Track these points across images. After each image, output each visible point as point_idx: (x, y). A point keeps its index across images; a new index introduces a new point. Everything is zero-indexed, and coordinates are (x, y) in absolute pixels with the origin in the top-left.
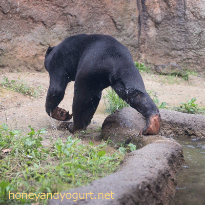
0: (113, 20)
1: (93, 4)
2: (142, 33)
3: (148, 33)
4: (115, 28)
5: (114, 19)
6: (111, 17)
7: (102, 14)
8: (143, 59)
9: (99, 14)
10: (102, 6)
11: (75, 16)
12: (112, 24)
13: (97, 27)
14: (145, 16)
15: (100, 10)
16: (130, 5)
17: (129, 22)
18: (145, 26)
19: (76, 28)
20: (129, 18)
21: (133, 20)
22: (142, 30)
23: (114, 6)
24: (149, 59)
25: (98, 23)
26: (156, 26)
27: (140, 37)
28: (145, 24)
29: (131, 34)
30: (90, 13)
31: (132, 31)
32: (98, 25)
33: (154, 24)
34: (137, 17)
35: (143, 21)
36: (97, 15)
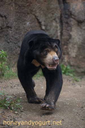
0: (38, 20)
1: (20, 3)
2: (64, 33)
3: (71, 33)
4: (40, 28)
5: (39, 18)
6: (36, 16)
7: (28, 14)
8: (66, 61)
9: (25, 14)
10: (28, 4)
11: (5, 16)
12: (37, 24)
13: (24, 28)
14: (66, 14)
15: (26, 9)
16: (52, 3)
17: (52, 21)
18: (67, 25)
19: (5, 30)
20: (51, 17)
21: (55, 19)
22: (64, 30)
23: (38, 5)
24: (72, 61)
25: (25, 24)
26: (78, 25)
27: (63, 37)
28: (67, 23)
29: (54, 35)
30: (17, 12)
31: (55, 31)
32: (25, 26)
33: (76, 22)
34: (59, 15)
35: (64, 20)
36: (24, 15)
